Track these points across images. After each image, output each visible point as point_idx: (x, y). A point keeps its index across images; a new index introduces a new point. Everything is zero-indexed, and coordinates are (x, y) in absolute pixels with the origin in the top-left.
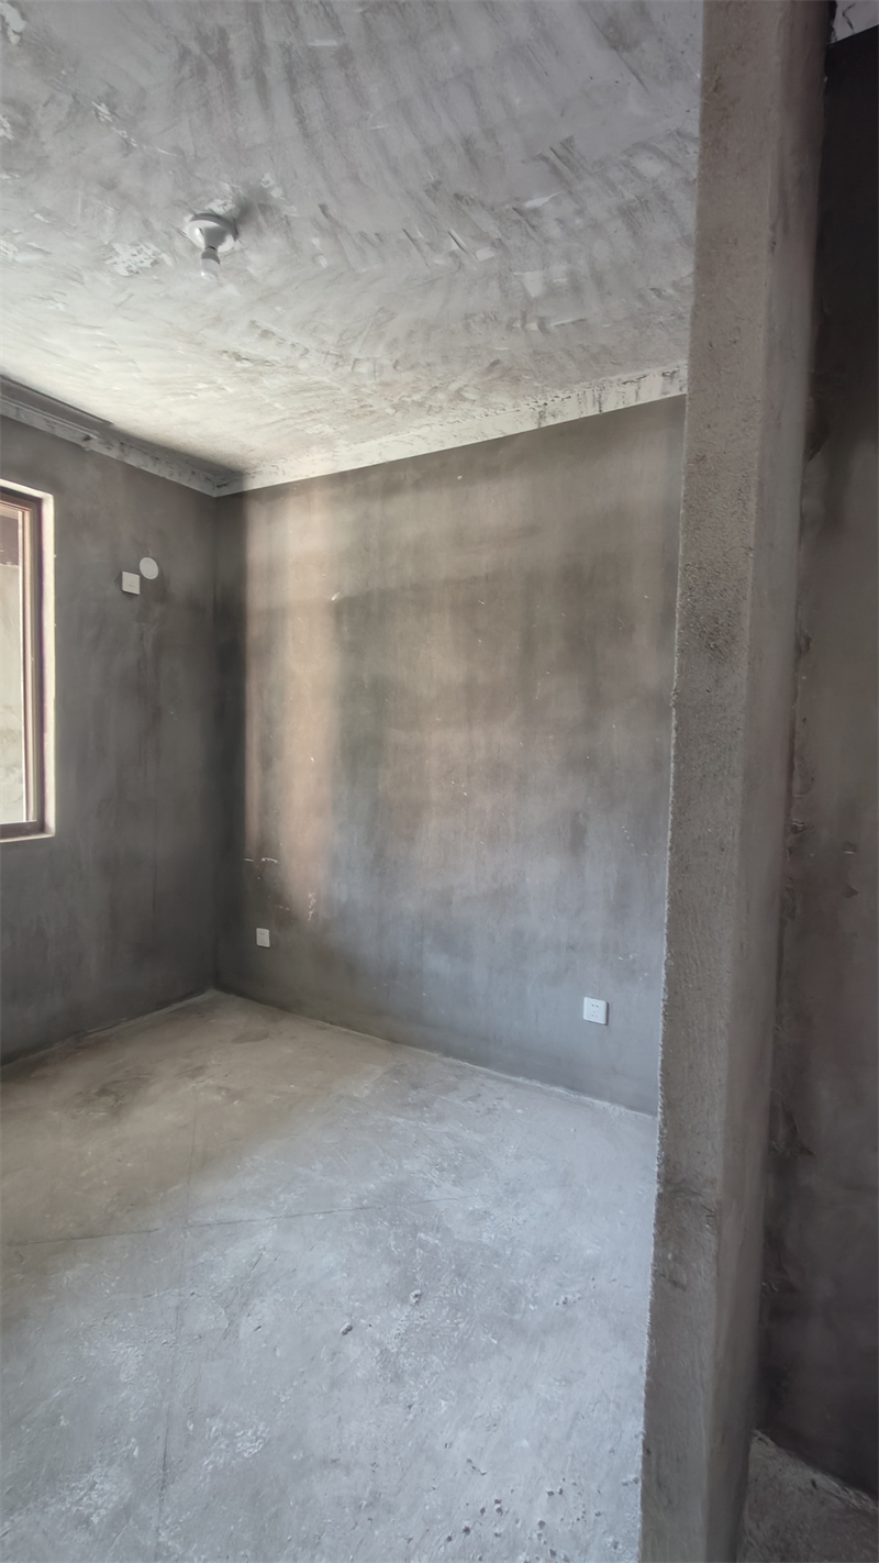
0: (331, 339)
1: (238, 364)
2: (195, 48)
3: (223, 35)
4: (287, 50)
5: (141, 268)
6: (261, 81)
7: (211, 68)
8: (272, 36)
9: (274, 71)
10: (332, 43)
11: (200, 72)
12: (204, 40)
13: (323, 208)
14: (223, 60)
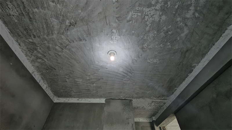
0: (73, 50)
2: (132, 71)
3: (131, 74)
4: (126, 77)
6: (126, 73)
7: (130, 71)
8: (128, 77)
9: (125, 75)
10: (124, 79)
11: (131, 70)
12: (132, 72)
13: (107, 68)
14: (130, 72)
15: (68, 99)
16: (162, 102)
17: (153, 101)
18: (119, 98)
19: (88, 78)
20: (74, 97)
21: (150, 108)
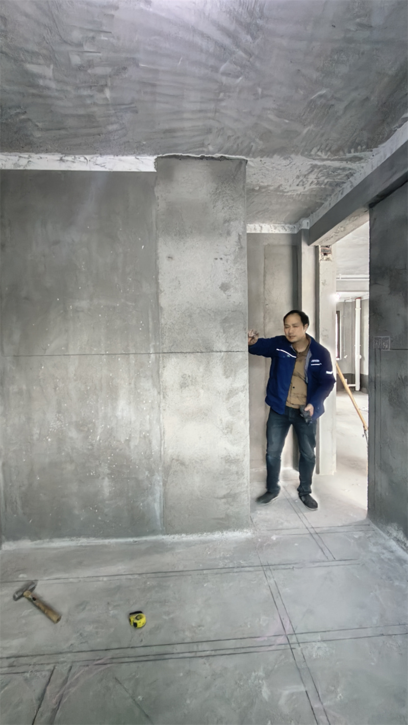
15: (26, 155)
16: (344, 169)
17: (314, 167)
18: (203, 152)
19: (76, 60)
20: (47, 151)
21: (300, 189)
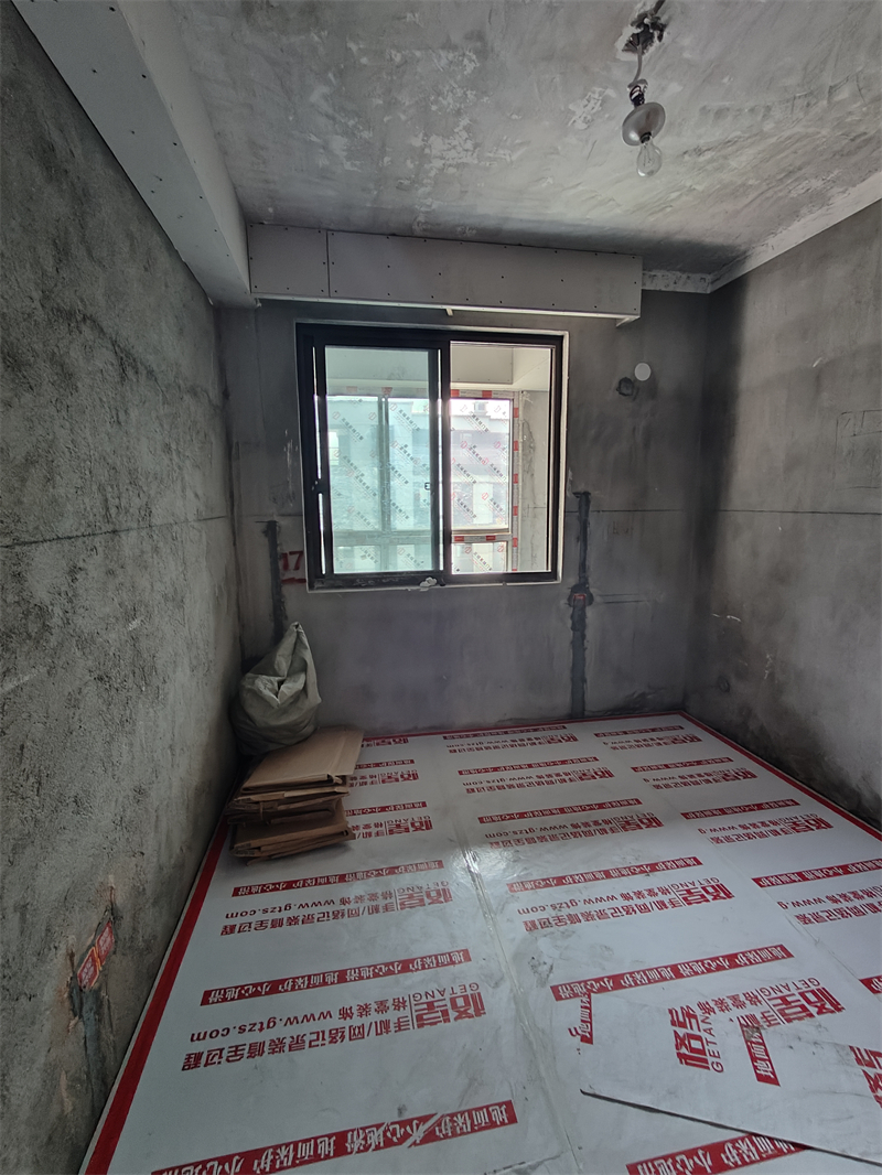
1: (702, 159)
5: (594, 114)
